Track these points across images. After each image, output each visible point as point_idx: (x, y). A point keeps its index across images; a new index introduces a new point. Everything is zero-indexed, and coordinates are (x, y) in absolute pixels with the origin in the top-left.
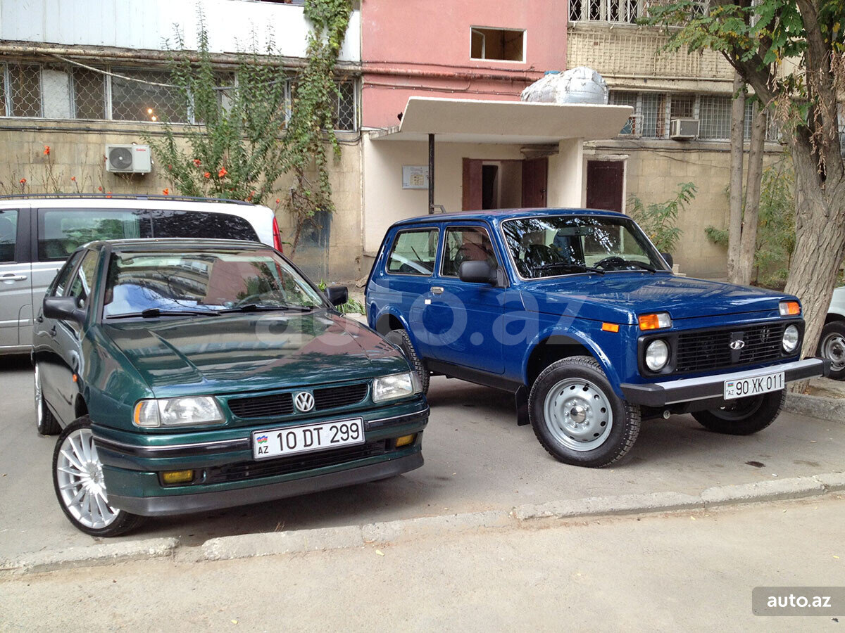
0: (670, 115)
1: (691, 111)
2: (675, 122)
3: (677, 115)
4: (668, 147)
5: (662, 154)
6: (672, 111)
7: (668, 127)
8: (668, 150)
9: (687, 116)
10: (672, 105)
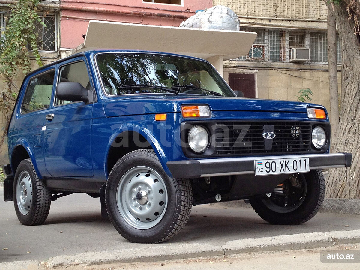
0: (288, 46)
1: (304, 43)
2: (293, 50)
3: (294, 46)
4: (288, 67)
5: (284, 72)
6: (290, 42)
7: (288, 54)
8: (288, 69)
9: (301, 46)
10: (290, 38)
